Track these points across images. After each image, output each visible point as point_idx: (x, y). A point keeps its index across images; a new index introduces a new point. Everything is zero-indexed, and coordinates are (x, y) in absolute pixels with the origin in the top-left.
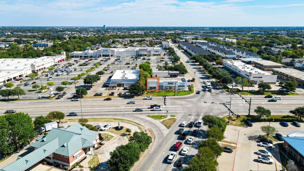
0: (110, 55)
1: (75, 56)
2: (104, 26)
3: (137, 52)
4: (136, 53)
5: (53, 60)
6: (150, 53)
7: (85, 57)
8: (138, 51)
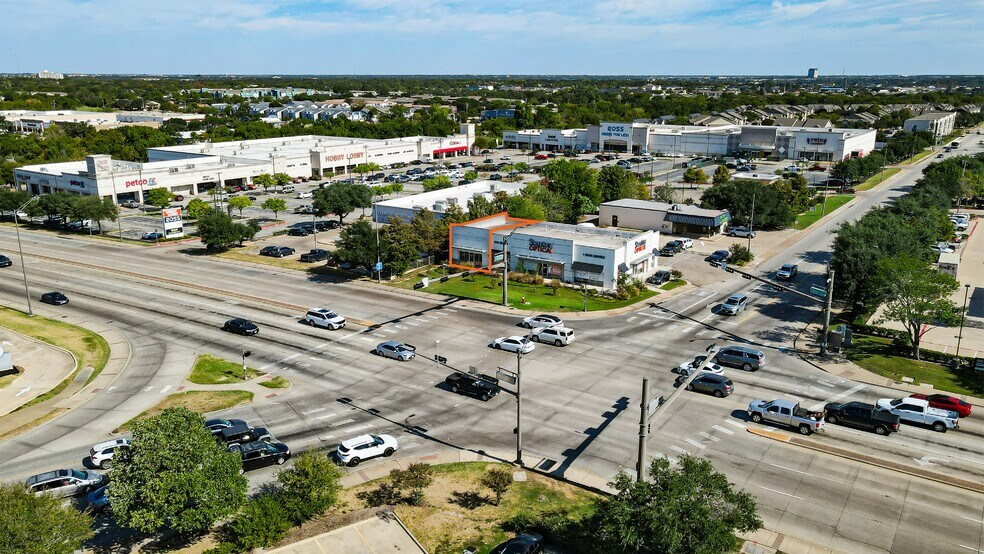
0: (630, 147)
1: (520, 144)
2: (812, 71)
3: (734, 141)
4: (730, 144)
5: (415, 148)
6: (786, 147)
7: (550, 148)
8: (738, 136)
